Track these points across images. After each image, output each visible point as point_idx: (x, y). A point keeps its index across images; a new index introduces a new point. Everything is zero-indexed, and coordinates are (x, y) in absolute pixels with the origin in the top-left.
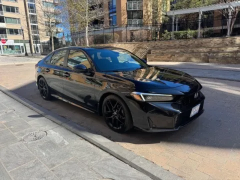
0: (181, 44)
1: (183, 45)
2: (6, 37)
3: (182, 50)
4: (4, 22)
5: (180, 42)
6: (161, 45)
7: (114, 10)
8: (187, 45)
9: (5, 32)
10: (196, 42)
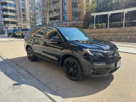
0: (98, 31)
1: (100, 32)
2: (9, 25)
3: (99, 34)
4: (8, 18)
5: (98, 30)
6: (88, 31)
7: (65, 12)
8: (101, 31)
9: (9, 23)
10: (106, 30)
